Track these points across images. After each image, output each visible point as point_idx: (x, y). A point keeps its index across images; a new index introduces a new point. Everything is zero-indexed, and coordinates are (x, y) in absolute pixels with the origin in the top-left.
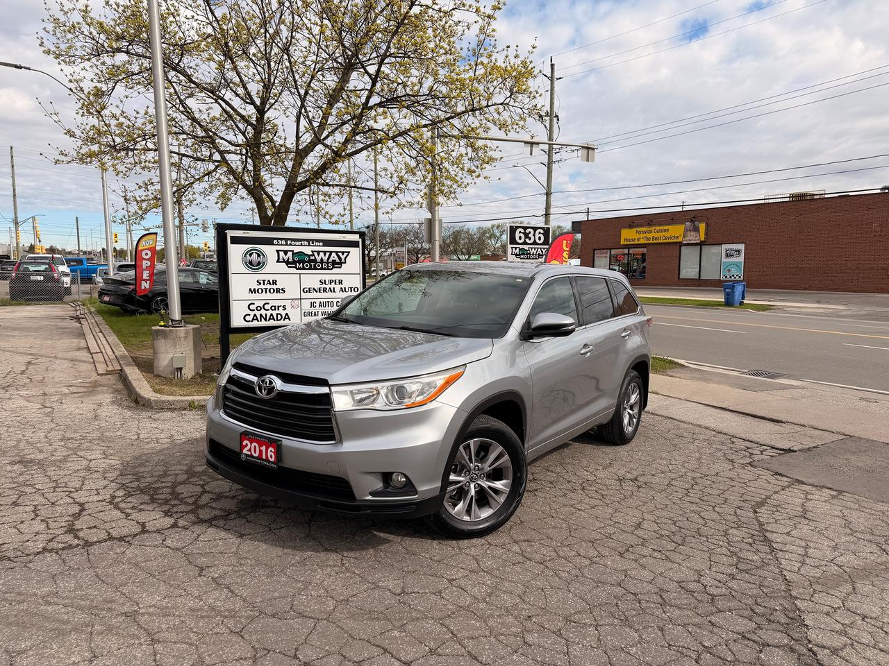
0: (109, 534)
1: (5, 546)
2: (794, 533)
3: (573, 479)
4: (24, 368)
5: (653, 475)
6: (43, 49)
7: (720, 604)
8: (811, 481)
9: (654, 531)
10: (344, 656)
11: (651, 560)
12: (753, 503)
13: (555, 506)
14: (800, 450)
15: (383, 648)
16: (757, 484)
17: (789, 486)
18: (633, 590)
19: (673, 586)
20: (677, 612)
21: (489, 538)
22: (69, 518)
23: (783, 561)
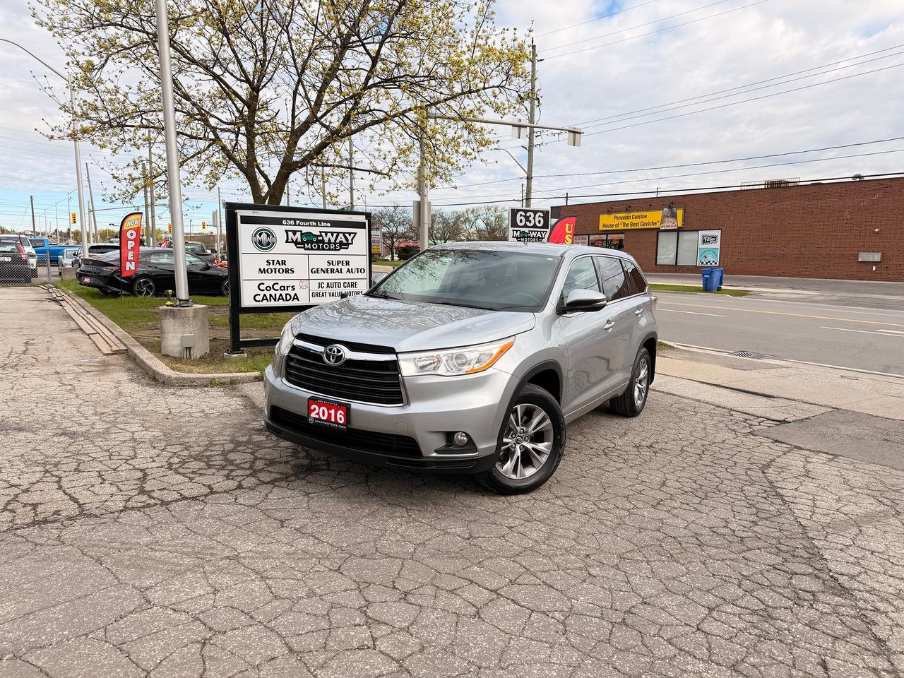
0: (181, 495)
1: (87, 505)
2: (801, 488)
3: (595, 446)
4: (24, 349)
5: (666, 443)
6: (36, 20)
7: (749, 544)
8: (808, 447)
9: (679, 488)
10: (437, 587)
11: (682, 512)
12: (761, 466)
13: (584, 468)
14: (793, 421)
15: (469, 580)
16: (761, 449)
17: (789, 452)
18: (672, 534)
19: (705, 531)
20: (714, 551)
21: (534, 494)
22: (135, 482)
23: (796, 511)
